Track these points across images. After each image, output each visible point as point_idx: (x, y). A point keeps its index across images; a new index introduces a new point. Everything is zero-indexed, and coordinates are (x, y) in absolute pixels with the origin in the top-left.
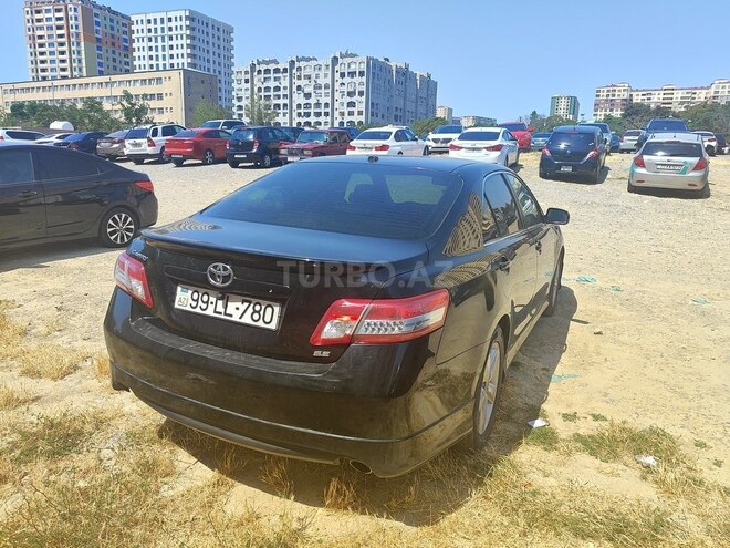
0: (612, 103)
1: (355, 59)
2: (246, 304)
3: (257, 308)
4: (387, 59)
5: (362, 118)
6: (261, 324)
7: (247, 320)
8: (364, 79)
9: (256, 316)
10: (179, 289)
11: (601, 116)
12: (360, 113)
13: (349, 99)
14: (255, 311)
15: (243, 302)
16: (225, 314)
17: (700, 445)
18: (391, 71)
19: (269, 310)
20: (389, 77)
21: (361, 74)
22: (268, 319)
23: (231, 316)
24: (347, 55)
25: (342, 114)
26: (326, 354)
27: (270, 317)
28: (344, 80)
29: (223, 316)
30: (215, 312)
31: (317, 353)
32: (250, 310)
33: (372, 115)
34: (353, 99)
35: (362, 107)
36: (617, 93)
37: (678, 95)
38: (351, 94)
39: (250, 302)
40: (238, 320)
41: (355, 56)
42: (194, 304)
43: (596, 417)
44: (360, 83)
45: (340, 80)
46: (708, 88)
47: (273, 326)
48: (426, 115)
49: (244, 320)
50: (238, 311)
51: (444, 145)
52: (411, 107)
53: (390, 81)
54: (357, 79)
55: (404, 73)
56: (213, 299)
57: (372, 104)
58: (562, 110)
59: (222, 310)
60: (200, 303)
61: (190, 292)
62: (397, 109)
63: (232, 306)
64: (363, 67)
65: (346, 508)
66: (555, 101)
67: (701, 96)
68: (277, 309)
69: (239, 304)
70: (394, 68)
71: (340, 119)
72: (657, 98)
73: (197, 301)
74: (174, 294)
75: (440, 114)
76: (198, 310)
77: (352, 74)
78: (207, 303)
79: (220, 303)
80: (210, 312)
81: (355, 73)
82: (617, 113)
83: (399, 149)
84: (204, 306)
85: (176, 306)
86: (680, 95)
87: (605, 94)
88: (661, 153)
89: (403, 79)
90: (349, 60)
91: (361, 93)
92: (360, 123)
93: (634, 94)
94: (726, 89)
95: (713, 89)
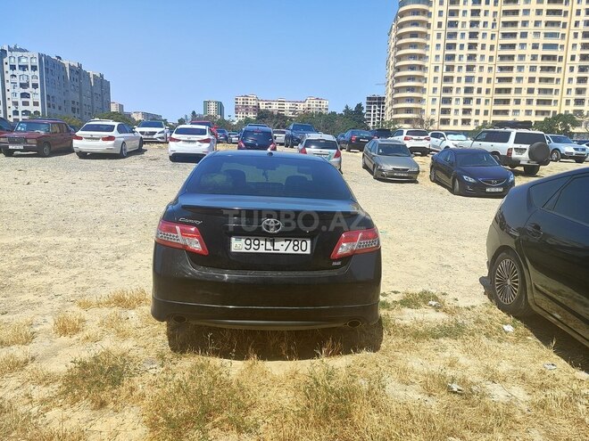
0: (246, 108)
1: (25, 54)
2: (288, 242)
3: (296, 243)
4: (59, 58)
5: (39, 109)
6: (300, 252)
7: (290, 251)
8: (37, 73)
9: (296, 248)
10: (233, 239)
11: (241, 117)
12: (36, 104)
13: (22, 91)
14: (295, 245)
15: (286, 241)
16: (274, 250)
17: (444, 294)
18: (64, 68)
19: (304, 243)
20: (63, 73)
21: (34, 68)
22: (304, 248)
23: (278, 250)
24: (16, 49)
25: (16, 104)
26: (339, 263)
27: (305, 247)
28: (15, 72)
29: (272, 251)
30: (266, 250)
31: (334, 264)
32: (292, 244)
33: (49, 106)
34: (27, 91)
35: (38, 98)
36: (249, 102)
37: (287, 106)
38: (23, 86)
39: (291, 241)
40: (284, 252)
41: (26, 51)
42: (248, 247)
43: (395, 292)
44: (33, 76)
45: (11, 72)
46: (304, 102)
47: (308, 252)
48: (102, 109)
49: (288, 252)
50: (283, 247)
51: (150, 137)
52: (86, 100)
53: (65, 77)
54: (29, 72)
55: (78, 72)
56: (262, 242)
57: (48, 96)
58: (212, 110)
59: (272, 248)
60: (253, 246)
61: (243, 240)
62: (73, 102)
63: (278, 245)
64: (36, 62)
65: (338, 354)
66: (206, 104)
67: (301, 107)
68: (309, 242)
69: (283, 243)
70: (67, 66)
71: (13, 108)
72: (275, 107)
73: (250, 244)
74: (230, 243)
75: (113, 109)
76: (252, 250)
77: (24, 68)
78: (259, 245)
79: (268, 243)
80: (262, 250)
81: (27, 66)
82: (251, 116)
83: (123, 139)
84: (256, 247)
85: (233, 250)
86: (289, 106)
87: (242, 101)
88: (313, 147)
89: (76, 77)
90: (20, 54)
91: (35, 86)
92: (36, 112)
93: (261, 103)
94: (315, 104)
95: (307, 103)
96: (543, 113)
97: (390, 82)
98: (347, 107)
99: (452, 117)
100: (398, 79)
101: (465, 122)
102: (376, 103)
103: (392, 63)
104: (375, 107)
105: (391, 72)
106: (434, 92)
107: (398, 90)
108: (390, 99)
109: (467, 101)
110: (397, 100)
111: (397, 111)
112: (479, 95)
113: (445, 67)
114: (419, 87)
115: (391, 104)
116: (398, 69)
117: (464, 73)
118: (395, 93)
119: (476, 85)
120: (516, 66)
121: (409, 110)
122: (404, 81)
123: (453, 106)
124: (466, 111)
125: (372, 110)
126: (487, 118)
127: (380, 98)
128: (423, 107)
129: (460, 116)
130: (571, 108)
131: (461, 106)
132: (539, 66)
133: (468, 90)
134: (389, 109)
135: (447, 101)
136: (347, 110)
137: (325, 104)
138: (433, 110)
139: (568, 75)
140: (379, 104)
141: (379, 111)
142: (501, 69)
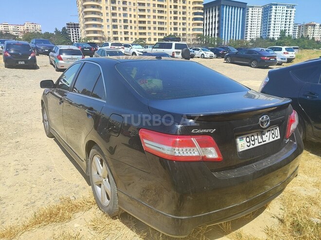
3: (273, 132)
6: (275, 139)
9: (273, 136)
10: (238, 140)
15: (268, 132)
16: (263, 142)
19: (276, 131)
22: (277, 135)
23: (265, 141)
30: (259, 143)
32: (271, 134)
37: (11, 28)
40: (268, 142)
42: (249, 144)
46: (23, 25)
47: (279, 137)
49: (270, 141)
50: (267, 137)
56: (256, 137)
59: (261, 141)
60: (251, 142)
61: (245, 139)
63: (264, 137)
67: (21, 29)
68: (278, 129)
69: (267, 134)
72: (1, 28)
73: (249, 142)
74: (237, 144)
76: (252, 147)
78: (254, 140)
79: (259, 137)
80: (257, 144)
84: (253, 143)
85: (240, 150)
94: (31, 27)
95: (25, 26)
96: (161, 34)
97: (81, 15)
98: (56, 29)
99: (119, 35)
100: (86, 13)
101: (126, 39)
102: (72, 27)
103: (80, 3)
104: (72, 30)
105: (81, 9)
106: (107, 22)
107: (87, 19)
108: (82, 25)
109: (126, 27)
110: (87, 26)
111: (88, 32)
112: (131, 24)
113: (111, 8)
114: (98, 18)
115: (84, 28)
116: (85, 7)
117: (122, 12)
118: (85, 21)
119: (129, 18)
120: (146, 9)
121: (95, 32)
122: (90, 14)
123: (119, 30)
124: (126, 33)
125: (71, 31)
126: (136, 37)
127: (74, 24)
128: (103, 30)
129: (123, 36)
130: (173, 32)
131: (123, 30)
132: (157, 10)
133: (125, 21)
134: (83, 31)
135: (115, 27)
136: (57, 31)
137: (39, 27)
138: (109, 32)
139: (170, 15)
140: (75, 27)
141: (76, 32)
142: (140, 10)
